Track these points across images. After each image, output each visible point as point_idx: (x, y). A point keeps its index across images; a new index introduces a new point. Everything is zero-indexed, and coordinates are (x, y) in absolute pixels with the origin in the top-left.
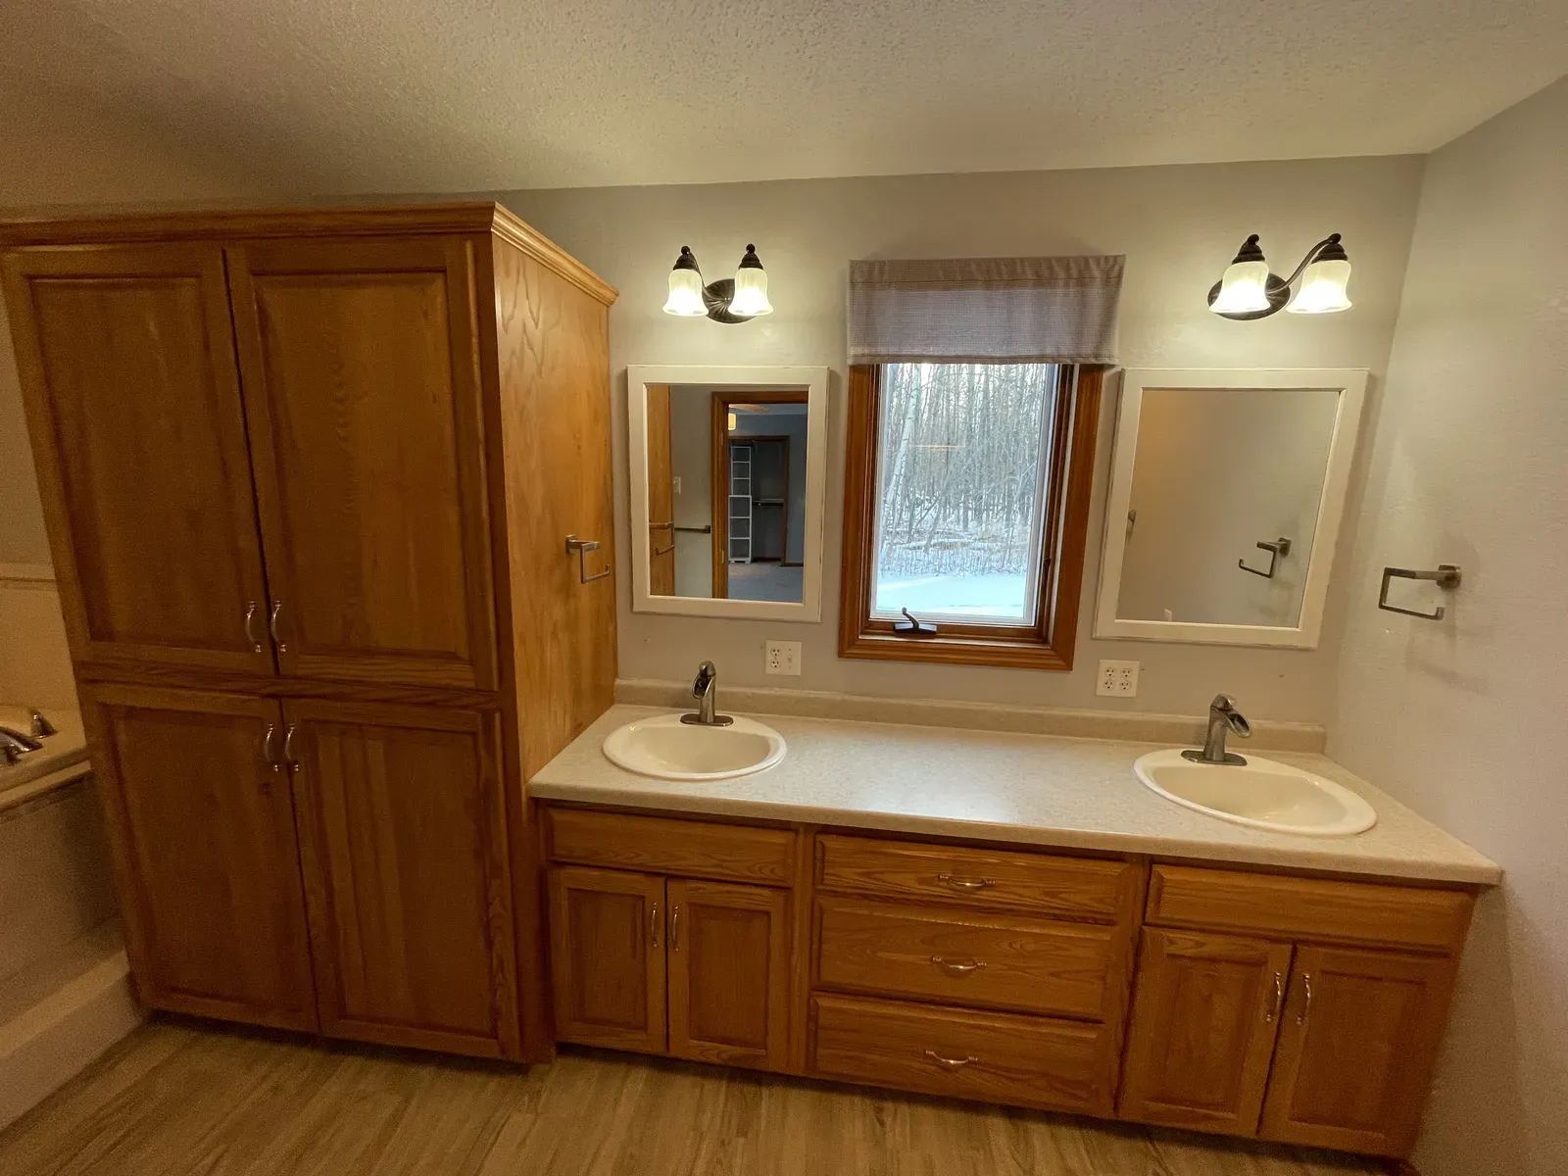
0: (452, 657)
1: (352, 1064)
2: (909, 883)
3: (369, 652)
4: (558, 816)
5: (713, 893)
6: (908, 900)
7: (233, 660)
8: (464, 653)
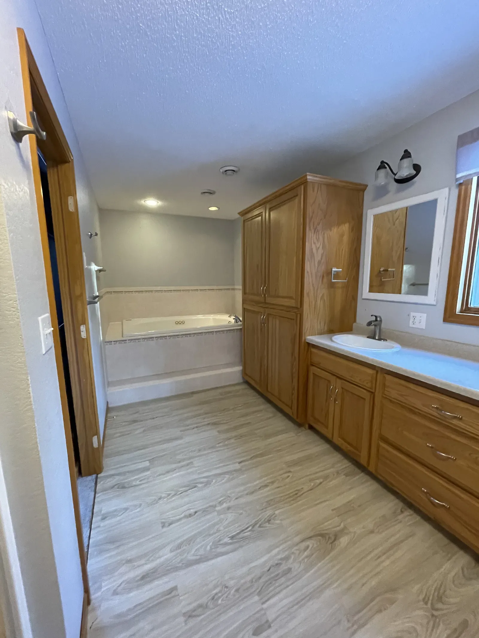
0: (291, 298)
1: (268, 405)
2: (418, 404)
3: (279, 297)
4: (313, 350)
5: (349, 386)
6: (420, 413)
7: (257, 298)
8: (294, 297)
